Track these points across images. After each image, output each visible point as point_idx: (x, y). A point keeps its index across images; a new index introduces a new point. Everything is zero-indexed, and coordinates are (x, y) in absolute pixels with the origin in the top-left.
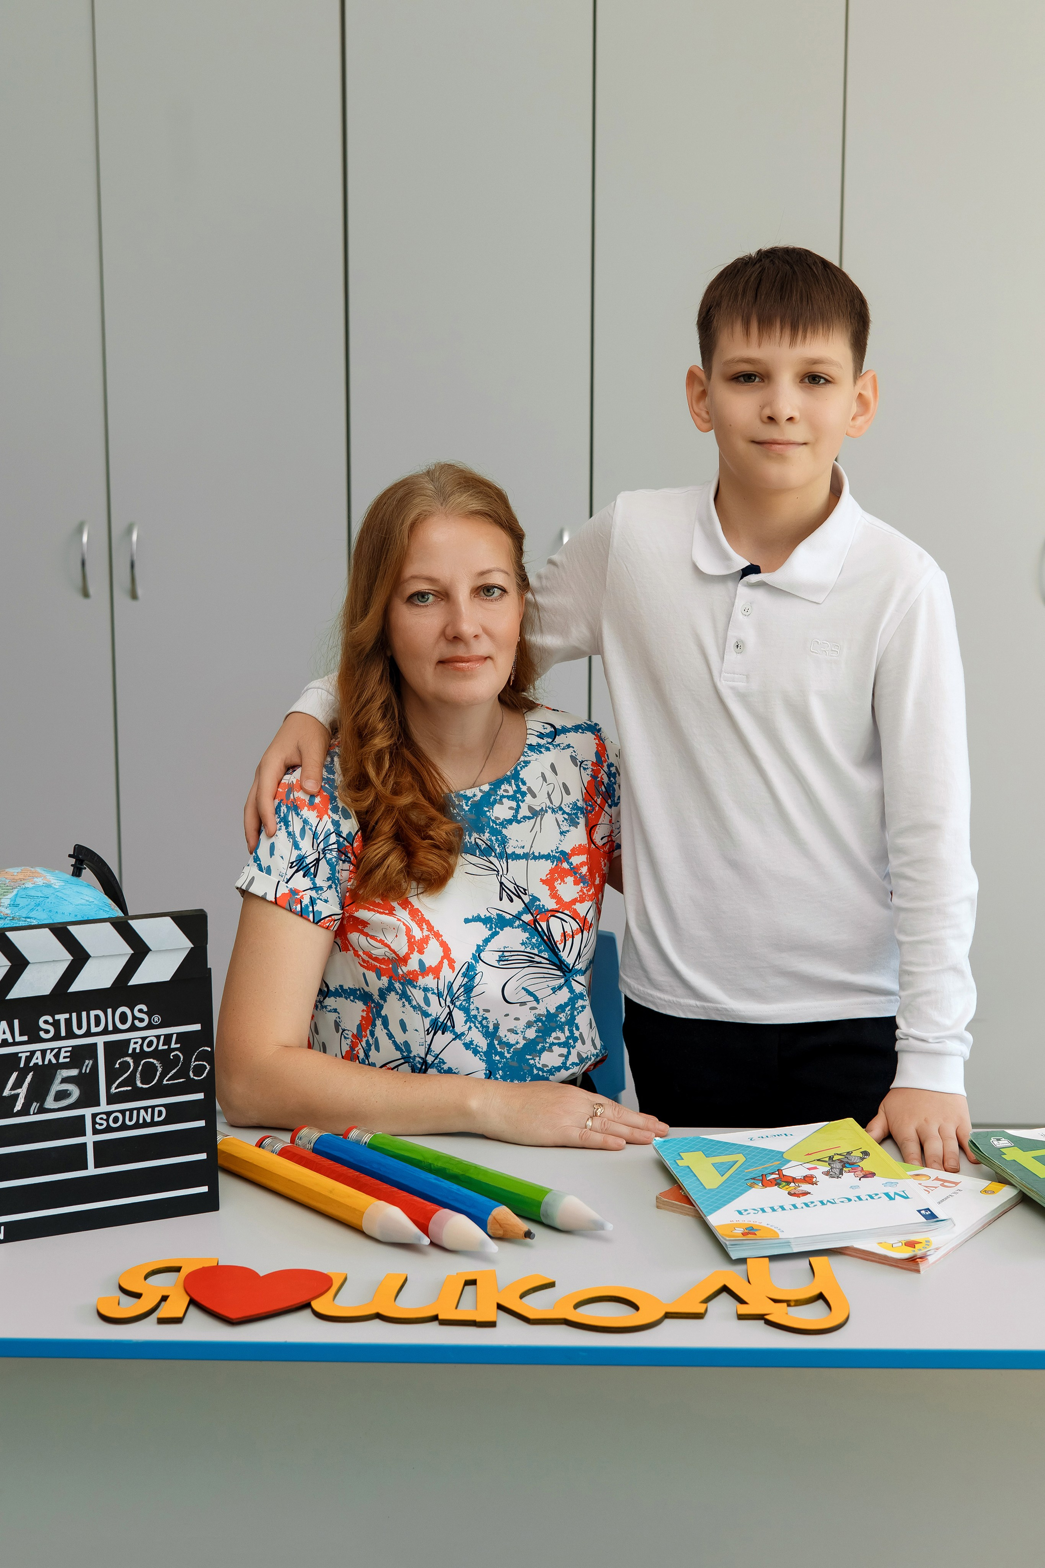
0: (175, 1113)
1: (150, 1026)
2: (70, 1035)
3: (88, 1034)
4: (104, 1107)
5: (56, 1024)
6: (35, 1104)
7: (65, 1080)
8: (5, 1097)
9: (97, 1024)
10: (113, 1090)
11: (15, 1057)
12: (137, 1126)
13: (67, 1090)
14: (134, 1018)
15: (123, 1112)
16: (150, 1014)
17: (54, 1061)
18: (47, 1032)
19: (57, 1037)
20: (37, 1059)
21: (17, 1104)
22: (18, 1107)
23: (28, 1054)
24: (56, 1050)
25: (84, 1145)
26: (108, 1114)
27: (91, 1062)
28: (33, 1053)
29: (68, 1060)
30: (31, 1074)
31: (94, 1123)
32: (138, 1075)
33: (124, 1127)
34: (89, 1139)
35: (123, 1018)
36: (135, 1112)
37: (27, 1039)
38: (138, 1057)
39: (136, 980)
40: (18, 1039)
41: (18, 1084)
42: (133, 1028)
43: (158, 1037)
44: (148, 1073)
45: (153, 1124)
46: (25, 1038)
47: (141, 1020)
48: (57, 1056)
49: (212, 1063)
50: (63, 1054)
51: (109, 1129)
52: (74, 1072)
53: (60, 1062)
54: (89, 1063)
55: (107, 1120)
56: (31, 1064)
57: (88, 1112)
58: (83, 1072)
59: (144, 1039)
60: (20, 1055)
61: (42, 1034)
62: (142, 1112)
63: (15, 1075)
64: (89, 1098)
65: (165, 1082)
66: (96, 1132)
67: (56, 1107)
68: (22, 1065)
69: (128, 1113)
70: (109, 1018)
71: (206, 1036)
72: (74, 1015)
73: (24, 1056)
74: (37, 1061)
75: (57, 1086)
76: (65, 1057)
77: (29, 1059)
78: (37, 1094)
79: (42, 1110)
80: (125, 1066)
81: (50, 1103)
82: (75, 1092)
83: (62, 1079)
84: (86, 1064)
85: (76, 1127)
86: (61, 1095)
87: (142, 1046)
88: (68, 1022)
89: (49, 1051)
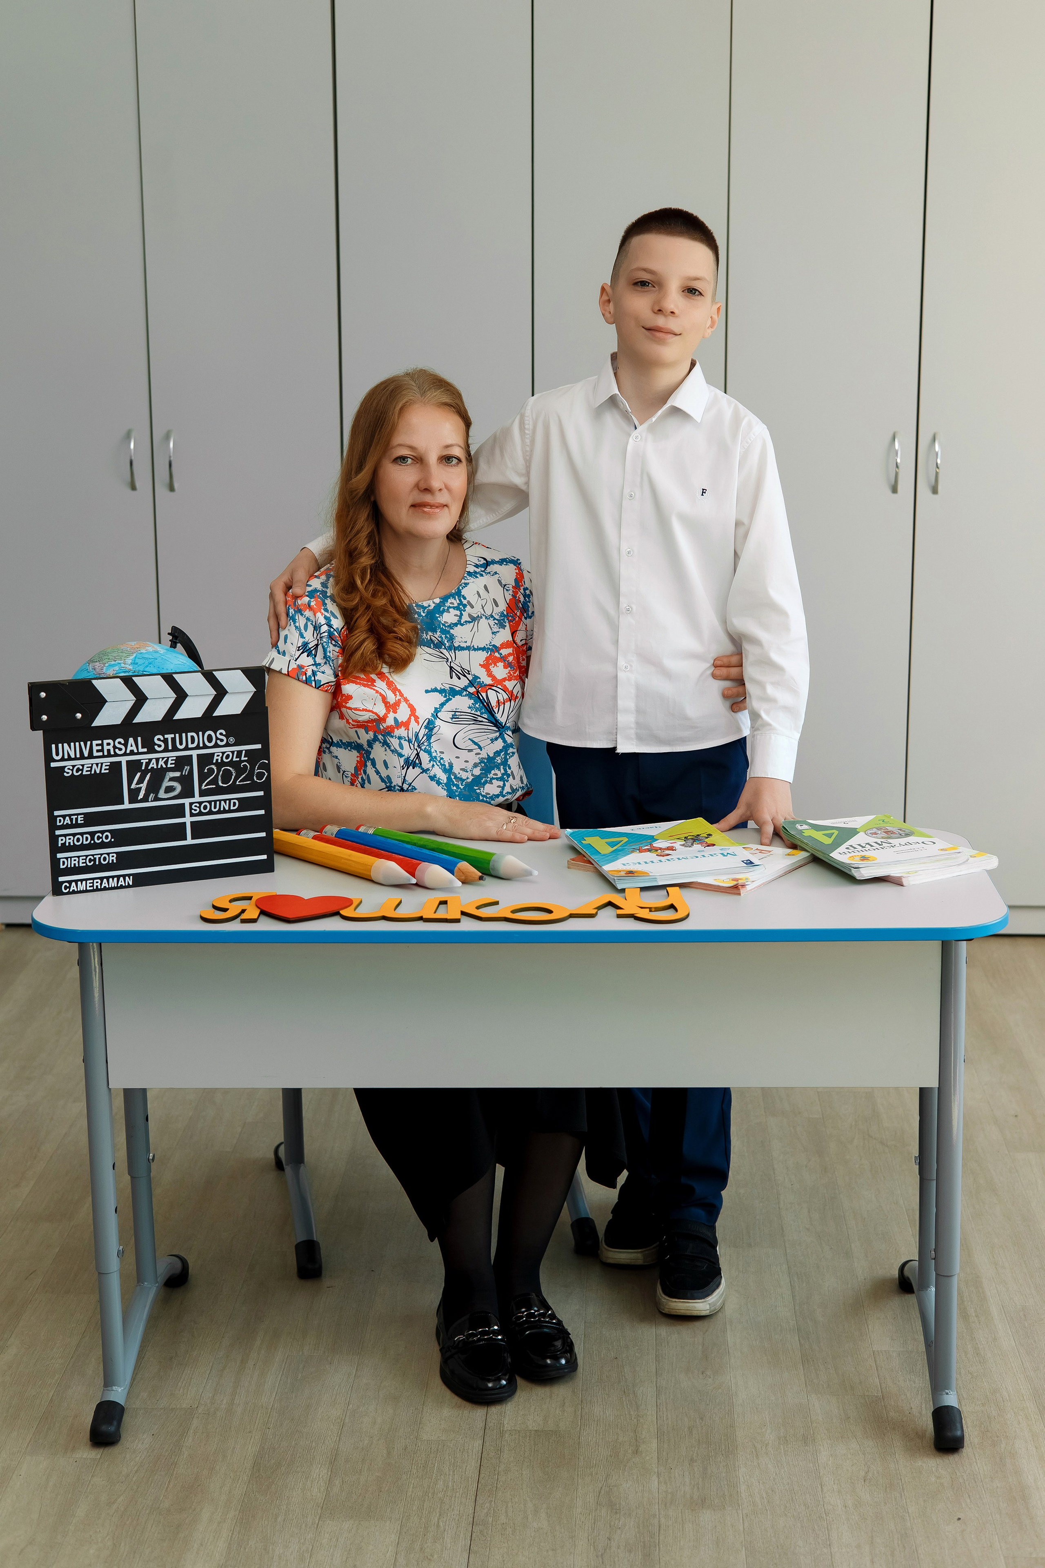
0: (245, 805)
1: (227, 745)
2: (175, 749)
3: (187, 748)
4: (197, 798)
5: (165, 741)
6: (152, 795)
7: (171, 779)
8: (132, 789)
9: (193, 742)
10: (203, 787)
11: (139, 762)
12: (219, 812)
13: (173, 786)
14: (217, 738)
15: (210, 802)
16: (227, 736)
17: (164, 766)
18: (160, 746)
19: (166, 750)
20: (153, 764)
21: (140, 794)
22: (141, 796)
23: (147, 761)
24: (166, 759)
25: (185, 823)
26: (200, 803)
27: (189, 767)
28: (150, 760)
29: (173, 766)
30: (150, 774)
31: (191, 809)
32: (220, 778)
33: (210, 813)
34: (188, 820)
35: (210, 739)
36: (218, 802)
37: (146, 751)
38: (219, 765)
39: (218, 713)
40: (141, 750)
41: (141, 781)
42: (216, 746)
43: (233, 752)
44: (227, 776)
45: (230, 811)
46: (145, 750)
47: (222, 740)
48: (166, 763)
49: (269, 771)
50: (170, 762)
51: (200, 814)
52: (177, 774)
53: (168, 766)
54: (187, 768)
55: (199, 807)
56: (149, 768)
57: (186, 801)
58: (184, 774)
59: (223, 753)
60: (142, 761)
61: (156, 747)
62: (223, 802)
63: (139, 774)
64: (187, 792)
65: (237, 783)
66: (192, 815)
67: (166, 797)
68: (143, 768)
69: (213, 803)
70: (201, 738)
71: (265, 752)
72: (177, 735)
73: (144, 762)
74: (153, 766)
75: (166, 783)
76: (171, 764)
77: (148, 764)
78: (154, 788)
79: (157, 799)
80: (211, 771)
81: (162, 794)
82: (179, 788)
83: (170, 778)
84: (185, 769)
85: (179, 811)
86: (169, 789)
87: (222, 758)
88: (173, 740)
89: (161, 759)
